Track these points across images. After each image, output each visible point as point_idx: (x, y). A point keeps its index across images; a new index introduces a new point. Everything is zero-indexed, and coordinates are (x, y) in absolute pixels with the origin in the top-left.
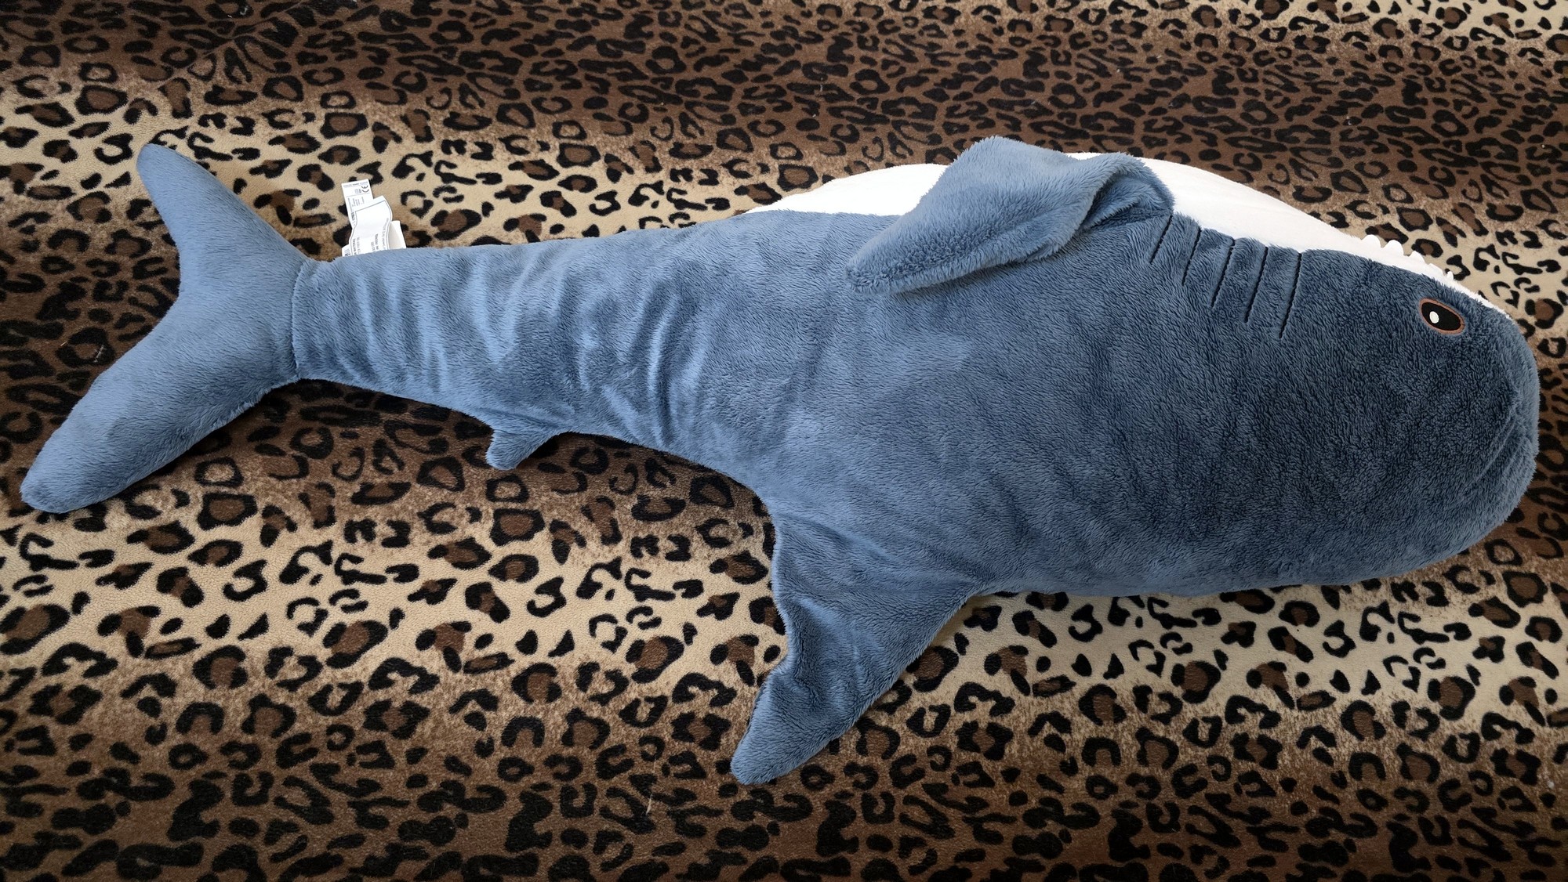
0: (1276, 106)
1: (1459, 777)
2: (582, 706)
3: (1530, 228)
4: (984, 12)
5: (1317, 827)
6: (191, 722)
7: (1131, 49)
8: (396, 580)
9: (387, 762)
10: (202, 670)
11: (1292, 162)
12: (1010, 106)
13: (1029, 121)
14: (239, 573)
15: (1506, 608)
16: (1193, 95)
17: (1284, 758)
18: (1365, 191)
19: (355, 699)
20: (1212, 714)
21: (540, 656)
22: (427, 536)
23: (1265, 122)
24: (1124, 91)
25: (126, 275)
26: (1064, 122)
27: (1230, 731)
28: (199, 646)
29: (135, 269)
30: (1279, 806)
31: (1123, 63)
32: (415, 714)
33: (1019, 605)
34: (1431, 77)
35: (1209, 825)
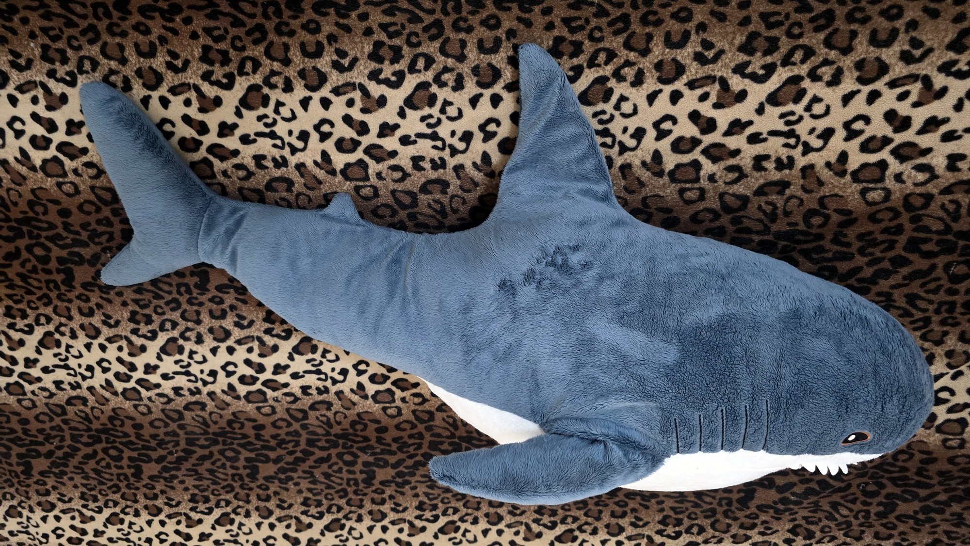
1: (88, 47)
2: (640, 59)
3: (61, 393)
4: (401, 509)
5: (175, 10)
6: (890, 35)
7: (310, 490)
8: (761, 134)
9: (764, 16)
10: (883, 68)
11: (208, 426)
12: (383, 452)
13: (371, 443)
14: (861, 133)
15: (65, 154)
16: (271, 464)
17: (198, 52)
18: (163, 411)
19: (785, 56)
20: (244, 78)
21: (668, 89)
22: (742, 163)
23: (226, 450)
24: (313, 464)
25: (936, 318)
26: (350, 444)
27: (232, 68)
28: (886, 84)
29: (930, 323)
30: (200, 22)
32: (747, 48)
33: (366, 141)
34: (126, 483)
35: (243, 7)
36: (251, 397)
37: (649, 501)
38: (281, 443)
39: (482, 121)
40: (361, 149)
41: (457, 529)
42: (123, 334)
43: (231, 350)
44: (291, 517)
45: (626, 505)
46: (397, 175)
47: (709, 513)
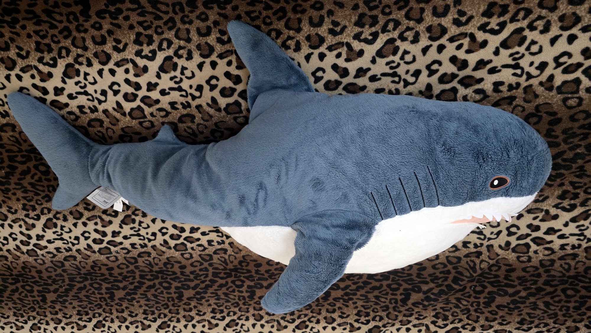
0: (90, 289)
2: (296, 34)
4: (202, 313)
5: (15, 21)
6: (445, 9)
7: (146, 305)
8: (377, 75)
9: (366, 3)
10: (444, 31)
11: (80, 270)
12: (186, 280)
13: (177, 275)
14: (437, 71)
16: (121, 291)
17: (33, 46)
18: (52, 262)
19: (383, 27)
20: (62, 59)
21: (316, 52)
23: (93, 283)
24: (146, 289)
26: (165, 276)
27: (54, 54)
28: (447, 40)
30: (31, 28)
31: (148, 300)
32: (359, 23)
33: (141, 93)
34: (38, 305)
35: (55, 17)
36: (102, 252)
37: (348, 302)
38: (125, 278)
39: (207, 78)
40: (138, 99)
41: (237, 324)
42: (21, 217)
43: (85, 224)
44: (138, 322)
45: (335, 305)
46: (163, 113)
47: (385, 308)
